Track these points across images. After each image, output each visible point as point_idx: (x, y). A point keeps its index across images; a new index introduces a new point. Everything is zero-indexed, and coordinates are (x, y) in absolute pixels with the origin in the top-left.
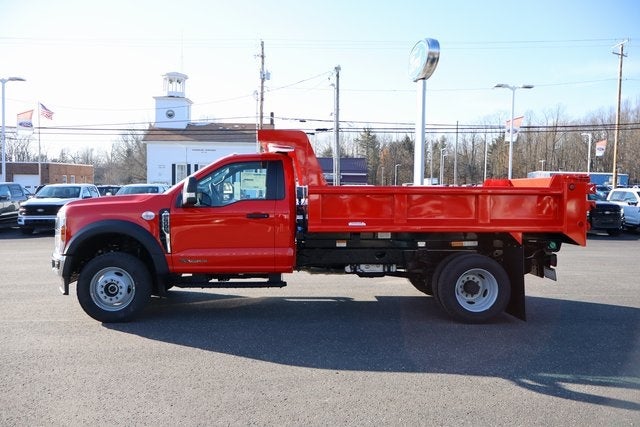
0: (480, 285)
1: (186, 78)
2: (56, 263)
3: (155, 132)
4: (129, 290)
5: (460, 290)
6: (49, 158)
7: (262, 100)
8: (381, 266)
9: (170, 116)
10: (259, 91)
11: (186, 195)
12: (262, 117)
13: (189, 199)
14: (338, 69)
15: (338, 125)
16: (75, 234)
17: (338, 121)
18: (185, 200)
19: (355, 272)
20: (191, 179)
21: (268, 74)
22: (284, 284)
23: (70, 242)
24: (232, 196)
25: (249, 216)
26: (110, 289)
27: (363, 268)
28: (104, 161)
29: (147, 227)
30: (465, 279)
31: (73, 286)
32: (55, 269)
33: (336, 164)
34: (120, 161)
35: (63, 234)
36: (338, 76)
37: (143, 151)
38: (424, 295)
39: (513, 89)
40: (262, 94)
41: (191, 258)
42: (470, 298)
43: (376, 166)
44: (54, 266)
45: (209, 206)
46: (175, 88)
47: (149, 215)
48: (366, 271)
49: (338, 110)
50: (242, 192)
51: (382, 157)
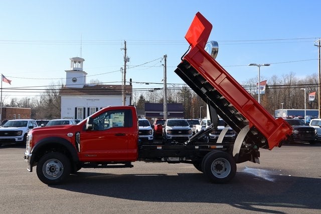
0: (223, 166)
1: (84, 60)
2: (27, 157)
3: (66, 91)
4: (61, 170)
5: (214, 168)
6: (4, 104)
7: (125, 72)
8: (179, 158)
9: (74, 81)
10: (124, 68)
11: (88, 125)
12: (125, 82)
13: (89, 127)
14: (165, 56)
15: (166, 86)
16: (36, 144)
17: (166, 84)
18: (87, 127)
19: (166, 161)
20: (90, 118)
21: (128, 59)
22: (132, 166)
23: (34, 147)
24: (108, 125)
25: (116, 135)
26: (52, 169)
27: (170, 159)
28: (36, 105)
29: (69, 140)
30: (216, 163)
31: (35, 168)
32: (27, 160)
33: (165, 107)
34: (45, 105)
35: (30, 143)
36: (165, 60)
37: (59, 100)
38: (201, 172)
39: (259, 66)
40: (125, 69)
41: (89, 154)
42: (219, 172)
43: (190, 108)
44: (25, 158)
45: (98, 130)
46: (77, 65)
47: (71, 134)
48: (171, 160)
49: (166, 78)
50: (113, 123)
51: (192, 102)
